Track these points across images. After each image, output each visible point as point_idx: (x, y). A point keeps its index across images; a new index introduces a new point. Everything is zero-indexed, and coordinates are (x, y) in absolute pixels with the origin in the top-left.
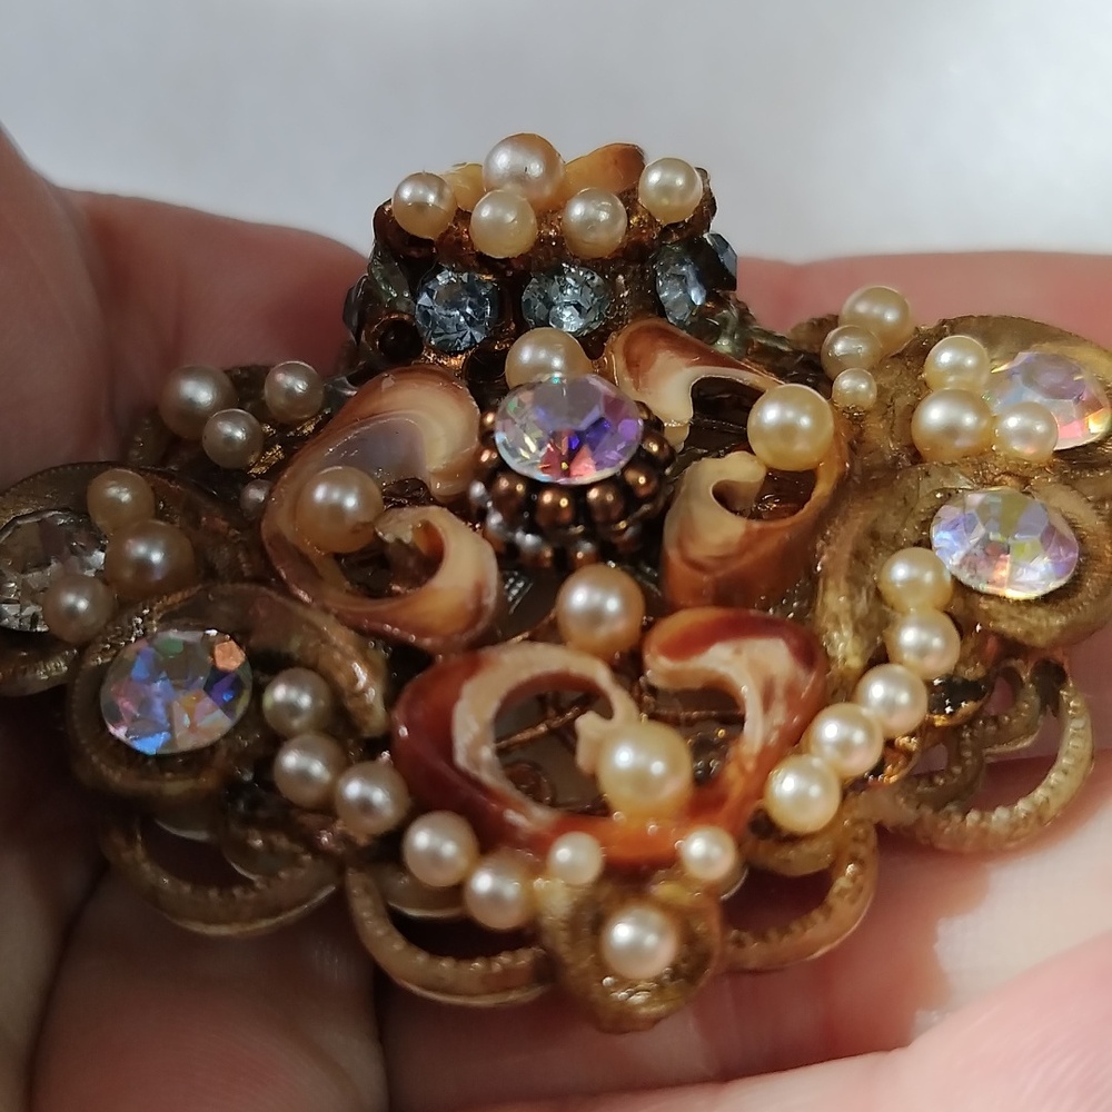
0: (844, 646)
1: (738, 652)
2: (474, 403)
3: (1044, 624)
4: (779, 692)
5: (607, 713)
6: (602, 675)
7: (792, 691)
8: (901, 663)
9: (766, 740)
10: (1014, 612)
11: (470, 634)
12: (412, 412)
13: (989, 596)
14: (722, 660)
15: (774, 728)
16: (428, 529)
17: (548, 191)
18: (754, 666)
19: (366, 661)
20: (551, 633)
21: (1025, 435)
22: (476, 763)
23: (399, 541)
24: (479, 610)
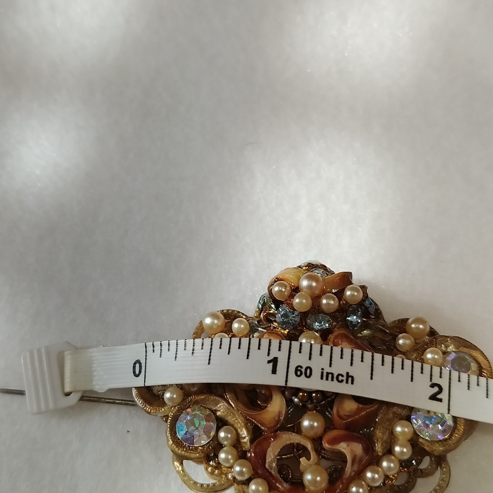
0: (379, 448)
1: (348, 446)
3: (437, 449)
4: (357, 460)
5: (309, 458)
6: (309, 446)
7: (361, 460)
8: (394, 455)
9: (350, 474)
10: (429, 444)
11: (275, 428)
13: (422, 438)
14: (343, 447)
15: (354, 471)
16: (268, 389)
17: (317, 292)
18: (352, 451)
19: (247, 429)
20: (297, 429)
22: (271, 467)
23: (260, 392)
24: (279, 420)
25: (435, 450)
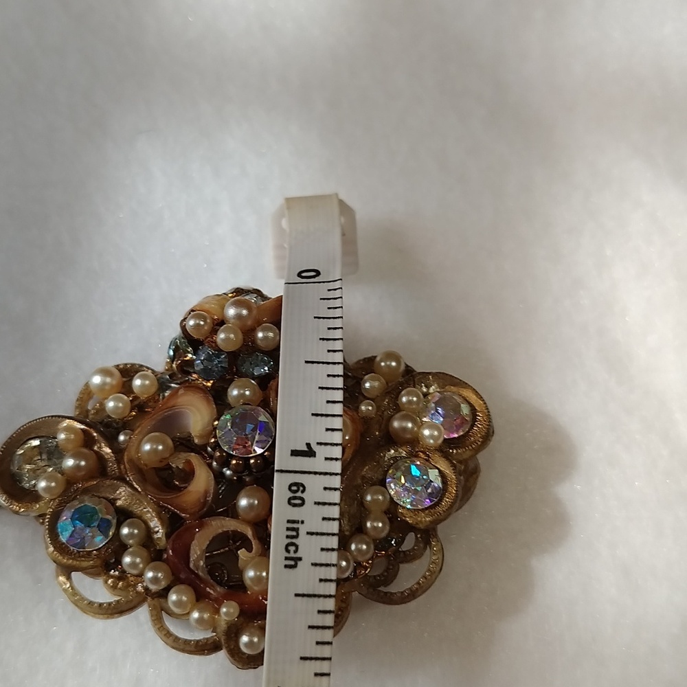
0: (345, 525)
2: (214, 406)
3: (423, 520)
5: (250, 550)
8: (366, 534)
10: (412, 515)
11: (201, 513)
12: (189, 407)
13: (403, 507)
16: (189, 463)
17: (249, 323)
19: (160, 518)
20: (232, 512)
21: (432, 436)
22: (197, 567)
23: (177, 467)
24: (206, 502)
25: (421, 522)
